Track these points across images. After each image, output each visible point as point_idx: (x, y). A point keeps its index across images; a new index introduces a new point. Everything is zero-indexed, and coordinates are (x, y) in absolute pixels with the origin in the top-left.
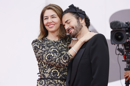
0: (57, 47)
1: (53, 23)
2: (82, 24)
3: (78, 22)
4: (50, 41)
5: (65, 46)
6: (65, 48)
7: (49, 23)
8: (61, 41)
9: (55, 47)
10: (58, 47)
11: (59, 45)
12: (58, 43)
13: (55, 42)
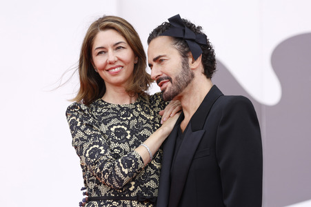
0: (125, 120)
1: (120, 63)
2: (194, 71)
3: (185, 64)
4: (109, 106)
5: (148, 118)
6: (148, 121)
7: (110, 63)
8: (138, 106)
9: (122, 120)
10: (129, 121)
11: (131, 115)
12: (129, 111)
13: (122, 109)
